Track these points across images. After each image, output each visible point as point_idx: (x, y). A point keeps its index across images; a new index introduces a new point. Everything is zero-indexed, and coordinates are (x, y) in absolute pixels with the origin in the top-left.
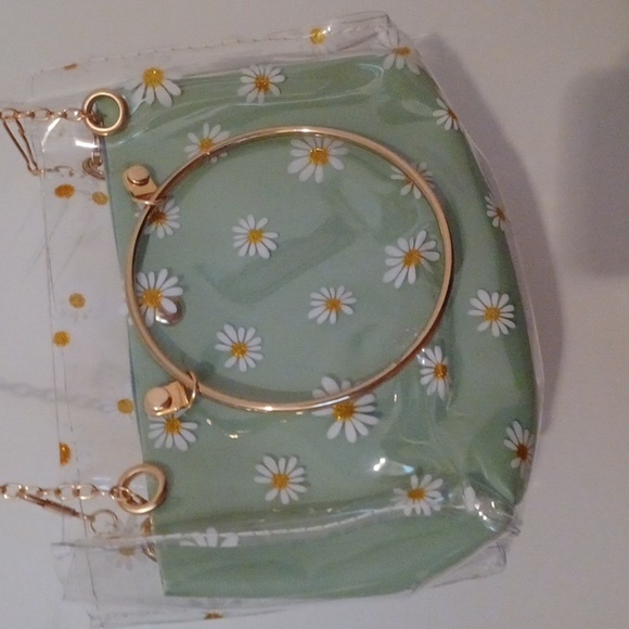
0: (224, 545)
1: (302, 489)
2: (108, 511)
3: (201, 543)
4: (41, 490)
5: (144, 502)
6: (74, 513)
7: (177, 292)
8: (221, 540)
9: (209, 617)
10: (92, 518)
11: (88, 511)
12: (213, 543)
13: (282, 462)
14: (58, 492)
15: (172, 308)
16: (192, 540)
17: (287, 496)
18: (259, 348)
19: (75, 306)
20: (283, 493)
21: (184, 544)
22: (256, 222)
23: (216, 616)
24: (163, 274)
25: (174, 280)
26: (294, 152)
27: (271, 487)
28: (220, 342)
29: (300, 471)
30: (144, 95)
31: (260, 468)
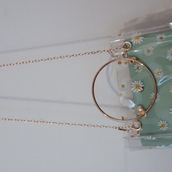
0: (153, 139)
1: (167, 128)
2: (131, 129)
3: (148, 139)
4: (119, 127)
5: (138, 128)
7: (143, 86)
8: (152, 138)
9: (150, 148)
10: (128, 131)
11: (128, 129)
12: (150, 139)
13: (164, 122)
14: (123, 127)
15: (142, 89)
16: (147, 138)
17: (165, 129)
19: (123, 87)
20: (164, 128)
21: (145, 139)
22: (159, 70)
23: (151, 148)
24: (140, 82)
25: (142, 83)
26: (168, 54)
27: (161, 127)
28: (151, 96)
29: (167, 124)
30: (136, 42)
31: (159, 123)
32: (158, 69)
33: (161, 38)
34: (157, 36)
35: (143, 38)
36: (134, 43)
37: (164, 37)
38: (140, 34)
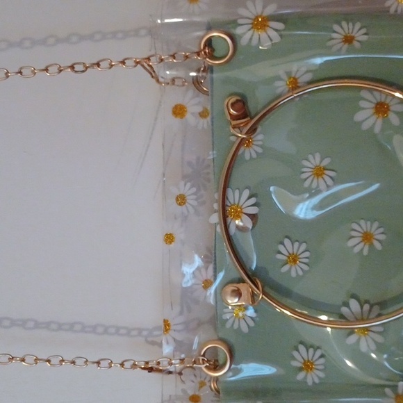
1: (322, 375)
6: (170, 373)
7: (254, 210)
10: (180, 374)
11: (178, 370)
13: (311, 351)
17: (312, 378)
18: (306, 261)
19: (180, 204)
22: (322, 160)
24: (246, 193)
25: (253, 200)
26: (363, 104)
27: (301, 369)
28: (280, 253)
29: (322, 361)
30: (251, 39)
31: (295, 354)
32: (318, 156)
33: (348, 40)
34: (336, 27)
35: (280, 26)
36: (244, 42)
37: (360, 36)
38: (271, 10)
